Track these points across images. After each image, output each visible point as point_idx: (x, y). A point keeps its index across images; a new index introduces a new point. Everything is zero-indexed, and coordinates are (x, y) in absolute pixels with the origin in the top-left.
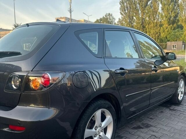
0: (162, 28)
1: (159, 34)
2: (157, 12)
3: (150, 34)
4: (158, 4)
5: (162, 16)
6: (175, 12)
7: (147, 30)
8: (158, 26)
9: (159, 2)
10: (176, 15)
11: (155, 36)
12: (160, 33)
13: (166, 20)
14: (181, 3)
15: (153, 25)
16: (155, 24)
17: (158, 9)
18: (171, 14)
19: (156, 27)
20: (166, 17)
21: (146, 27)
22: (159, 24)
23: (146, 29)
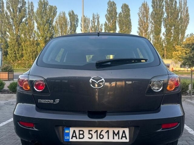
0: (39, 47)
1: (37, 53)
2: (33, 30)
3: (27, 52)
4: (34, 23)
5: (38, 35)
6: (51, 33)
7: (24, 48)
8: (35, 44)
9: (34, 20)
10: (51, 36)
11: (33, 55)
12: (37, 51)
13: (43, 39)
14: (55, 25)
15: (29, 43)
16: (31, 42)
17: (34, 28)
18: (47, 34)
19: (33, 45)
20: (43, 37)
21: (22, 44)
22: (36, 43)
23: (22, 47)
